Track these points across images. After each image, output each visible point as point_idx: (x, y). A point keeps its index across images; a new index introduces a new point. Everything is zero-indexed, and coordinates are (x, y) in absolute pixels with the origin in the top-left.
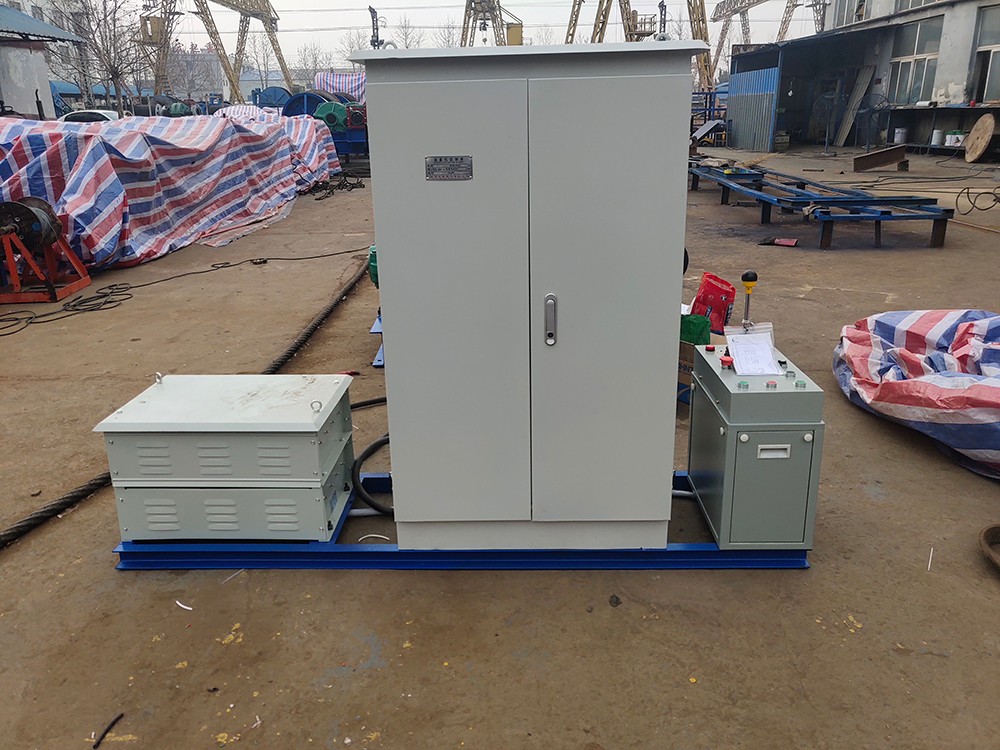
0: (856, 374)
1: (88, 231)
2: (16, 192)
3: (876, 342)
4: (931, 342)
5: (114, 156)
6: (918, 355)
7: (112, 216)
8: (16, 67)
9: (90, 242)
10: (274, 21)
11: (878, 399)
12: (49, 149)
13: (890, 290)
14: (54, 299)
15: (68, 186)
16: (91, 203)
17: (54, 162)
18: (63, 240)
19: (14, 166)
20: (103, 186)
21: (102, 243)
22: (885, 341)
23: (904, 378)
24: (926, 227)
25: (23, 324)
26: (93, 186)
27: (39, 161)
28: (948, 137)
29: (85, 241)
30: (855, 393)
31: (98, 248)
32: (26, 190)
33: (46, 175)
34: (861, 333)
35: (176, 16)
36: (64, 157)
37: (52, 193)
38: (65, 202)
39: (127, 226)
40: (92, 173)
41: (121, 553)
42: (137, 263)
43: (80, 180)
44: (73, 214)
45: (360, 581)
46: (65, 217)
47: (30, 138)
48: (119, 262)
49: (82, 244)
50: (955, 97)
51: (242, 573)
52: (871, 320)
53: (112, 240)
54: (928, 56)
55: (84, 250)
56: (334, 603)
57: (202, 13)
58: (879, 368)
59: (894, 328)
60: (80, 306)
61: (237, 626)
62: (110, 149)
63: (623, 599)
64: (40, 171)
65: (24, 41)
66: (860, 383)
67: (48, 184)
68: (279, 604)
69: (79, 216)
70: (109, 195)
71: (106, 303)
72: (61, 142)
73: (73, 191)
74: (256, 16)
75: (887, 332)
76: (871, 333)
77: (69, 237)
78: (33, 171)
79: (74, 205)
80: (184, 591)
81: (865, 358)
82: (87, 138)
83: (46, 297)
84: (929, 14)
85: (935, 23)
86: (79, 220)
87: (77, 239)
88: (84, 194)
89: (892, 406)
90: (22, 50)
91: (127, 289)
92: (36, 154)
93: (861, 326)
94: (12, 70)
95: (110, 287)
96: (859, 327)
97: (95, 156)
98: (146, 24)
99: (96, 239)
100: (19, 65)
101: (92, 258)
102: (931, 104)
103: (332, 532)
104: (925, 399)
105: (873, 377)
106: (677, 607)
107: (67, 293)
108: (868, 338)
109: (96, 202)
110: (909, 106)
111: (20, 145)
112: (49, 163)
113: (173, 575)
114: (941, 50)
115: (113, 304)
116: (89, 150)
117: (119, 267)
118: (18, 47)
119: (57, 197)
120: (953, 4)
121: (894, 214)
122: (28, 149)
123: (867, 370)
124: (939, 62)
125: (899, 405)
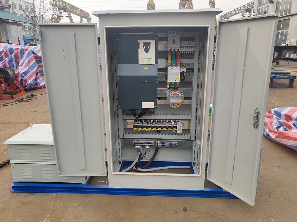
0: (268, 128)
1: (25, 77)
2: (5, 66)
3: (275, 118)
4: (294, 118)
5: (35, 55)
6: (290, 122)
7: (33, 73)
8: (13, 31)
9: (26, 81)
10: (90, 19)
11: (277, 137)
12: (15, 53)
13: (277, 101)
14: (13, 98)
15: (20, 64)
16: (27, 69)
17: (16, 57)
18: (17, 80)
19: (4, 57)
20: (31, 64)
21: (29, 82)
22: (278, 117)
23: (286, 130)
24: (287, 82)
25: (2, 106)
26: (27, 64)
27: (12, 56)
28: (291, 55)
29: (24, 81)
30: (268, 135)
31: (28, 83)
32: (7, 65)
33: (14, 61)
34: (269, 115)
35: (62, 17)
36: (19, 55)
38: (19, 69)
39: (38, 76)
40: (28, 60)
41: (13, 186)
42: (41, 88)
43: (24, 62)
44: (21, 73)
45: (95, 198)
46: (18, 73)
47: (9, 49)
48: (35, 87)
49: (23, 82)
50: (293, 43)
51: (54, 194)
52: (273, 110)
53: (33, 81)
54: (285, 31)
55: (24, 84)
56: (85, 207)
57: (69, 17)
58: (276, 126)
59: (281, 113)
60: (20, 101)
61: (48, 216)
62: (33, 53)
63: (188, 209)
64: (12, 59)
65: (15, 23)
66: (270, 131)
67: (14, 63)
68: (65, 207)
69: (23, 73)
70: (33, 67)
71: (28, 100)
72: (19, 51)
73: (21, 65)
74: (85, 18)
75: (278, 114)
76: (273, 115)
77: (19, 79)
78: (10, 59)
79: (21, 70)
80: (32, 201)
81: (271, 123)
82: (27, 49)
83: (10, 98)
84: (285, 18)
85: (286, 21)
86: (22, 74)
87: (22, 80)
88: (25, 66)
89: (282, 140)
90: (15, 26)
91: (36, 96)
92: (11, 54)
93: (269, 112)
94: (12, 32)
95: (31, 95)
96: (268, 112)
97: (29, 55)
98: (53, 20)
99: (27, 80)
100: (14, 30)
101: (26, 86)
102: (286, 45)
103: (87, 180)
104: (295, 138)
105: (274, 129)
106: (208, 213)
107: (17, 96)
108: (272, 116)
109: (28, 69)
110: (279, 46)
111: (6, 51)
112: (15, 57)
113: (30, 195)
114: (289, 29)
115: (31, 100)
116: (27, 53)
117: (35, 89)
118: (14, 25)
119: (17, 67)
120: (292, 15)
121: (277, 77)
122: (8, 52)
123: (272, 127)
124: (288, 33)
125: (285, 139)
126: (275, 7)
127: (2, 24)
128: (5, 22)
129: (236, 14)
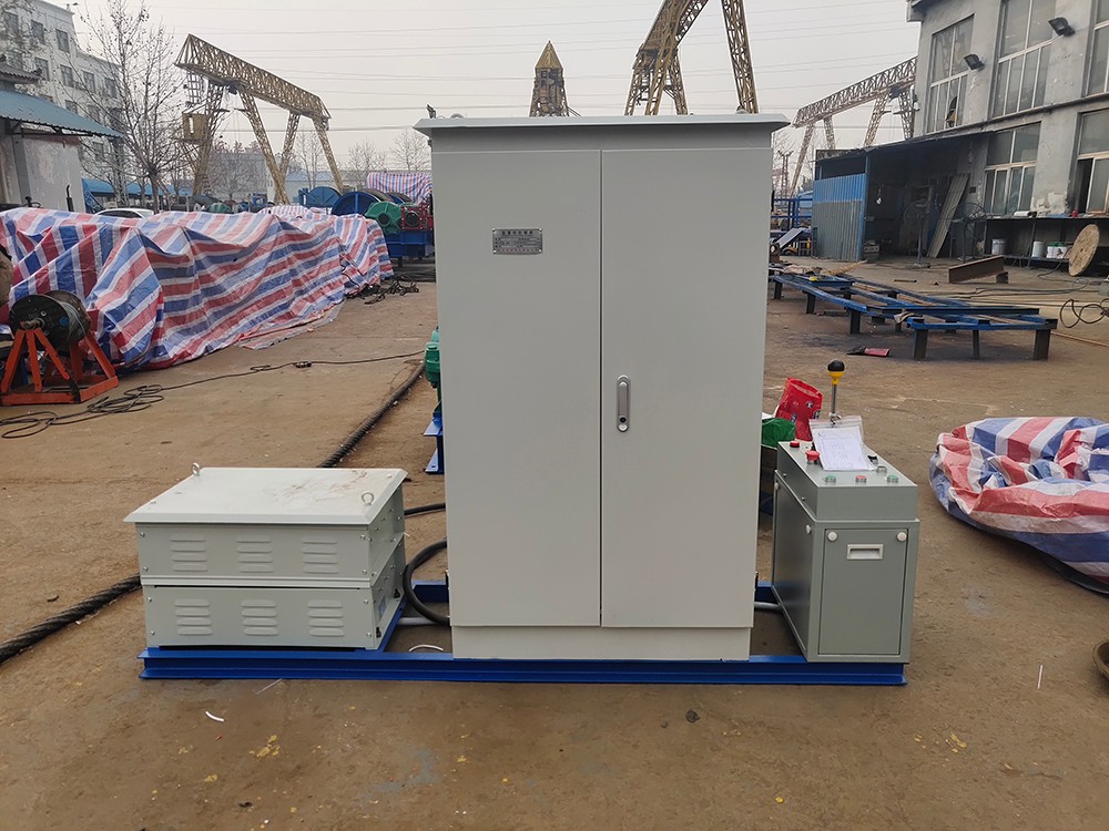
0: (954, 484)
1: (119, 328)
2: (43, 287)
3: (975, 451)
4: (1035, 451)
5: (151, 250)
6: (1021, 464)
7: (146, 313)
8: (46, 163)
9: (120, 340)
10: (325, 119)
11: (979, 508)
12: (81, 241)
13: (991, 402)
14: (77, 400)
15: (100, 280)
16: (124, 299)
17: (87, 255)
18: (91, 338)
19: (42, 259)
20: (138, 282)
21: (133, 342)
22: (986, 450)
23: (1006, 485)
24: (1028, 339)
25: (43, 425)
26: (126, 279)
27: (70, 254)
28: (1049, 248)
29: (114, 339)
30: (954, 505)
31: (128, 347)
32: (53, 285)
33: (77, 269)
34: (959, 441)
35: (221, 113)
36: (97, 250)
37: (82, 288)
38: (95, 297)
39: (161, 324)
40: (126, 267)
41: (145, 659)
42: (170, 364)
43: (113, 274)
44: (104, 310)
45: (410, 692)
46: (95, 313)
47: (61, 230)
48: (150, 363)
49: (111, 343)
50: (1055, 207)
51: (280, 683)
52: (970, 428)
53: (143, 339)
54: (1024, 165)
55: (113, 348)
56: (382, 714)
57: (249, 110)
58: (979, 477)
59: (995, 437)
60: (105, 408)
61: (274, 738)
62: (147, 242)
63: (700, 714)
64: (70, 265)
65: (57, 135)
66: (960, 493)
67: (78, 278)
68: (320, 716)
69: (110, 312)
70: (144, 291)
71: (134, 404)
72: (95, 233)
73: (105, 286)
74: (306, 114)
75: (987, 439)
76: (970, 441)
77: (98, 335)
78: (63, 265)
79: (104, 300)
80: (215, 701)
81: (963, 468)
82: (123, 230)
83: (68, 398)
84: (1024, 121)
85: (1031, 130)
86: (109, 317)
87: (106, 337)
88: (117, 289)
89: (994, 516)
90: (54, 144)
91: (158, 391)
92: (67, 247)
93: (959, 433)
94: (41, 165)
95: (139, 389)
96: (957, 435)
97: (131, 249)
98: (188, 121)
99: (126, 338)
100: (50, 159)
101: (122, 357)
102: (1029, 214)
103: (381, 639)
104: (1030, 507)
105: (973, 487)
106: (761, 723)
107: (92, 394)
108: (967, 447)
109: (130, 298)
110: (1007, 217)
111: (51, 237)
112: (80, 256)
113: (203, 685)
114: (1039, 158)
115: (142, 406)
116: (125, 242)
117: (150, 368)
118: (50, 140)
119: (87, 292)
120: (1050, 110)
121: (992, 324)
122: (58, 241)
123: (967, 480)
124: (1037, 171)
125: (1002, 515)
126: (987, 81)
127: (9, 139)
128: (18, 130)
129: (853, 104)
